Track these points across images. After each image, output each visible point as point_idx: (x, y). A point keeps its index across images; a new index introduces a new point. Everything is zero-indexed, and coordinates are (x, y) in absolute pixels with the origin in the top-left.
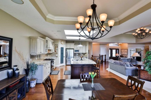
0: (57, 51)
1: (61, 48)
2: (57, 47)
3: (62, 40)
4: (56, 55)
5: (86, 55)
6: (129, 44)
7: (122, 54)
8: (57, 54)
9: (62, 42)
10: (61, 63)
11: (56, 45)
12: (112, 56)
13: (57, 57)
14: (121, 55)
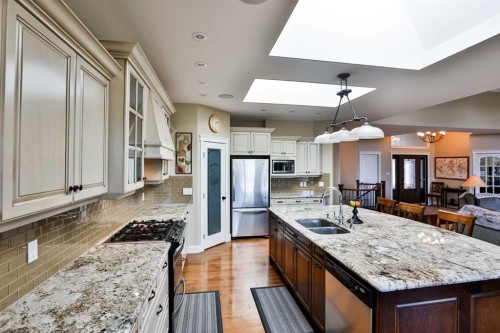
0: (187, 169)
1: (210, 151)
2: (190, 148)
3: (214, 112)
4: (187, 191)
5: (321, 184)
6: (476, 134)
7: (439, 174)
8: (189, 183)
9: (215, 124)
10: (210, 233)
11: (181, 138)
12: (403, 184)
13: (189, 199)
14: (434, 180)
